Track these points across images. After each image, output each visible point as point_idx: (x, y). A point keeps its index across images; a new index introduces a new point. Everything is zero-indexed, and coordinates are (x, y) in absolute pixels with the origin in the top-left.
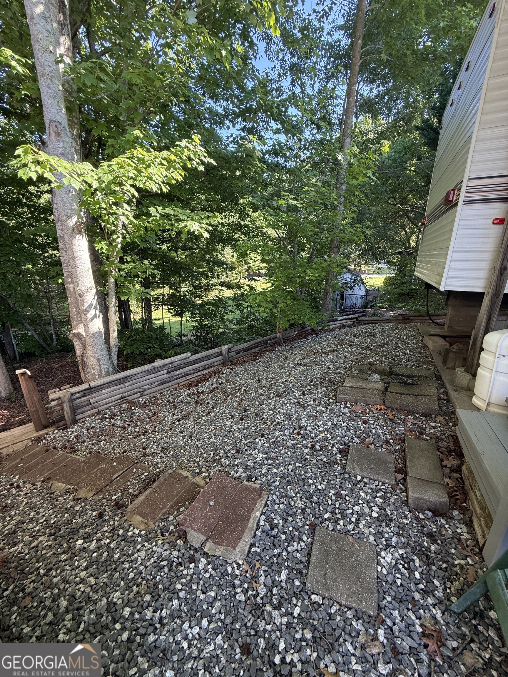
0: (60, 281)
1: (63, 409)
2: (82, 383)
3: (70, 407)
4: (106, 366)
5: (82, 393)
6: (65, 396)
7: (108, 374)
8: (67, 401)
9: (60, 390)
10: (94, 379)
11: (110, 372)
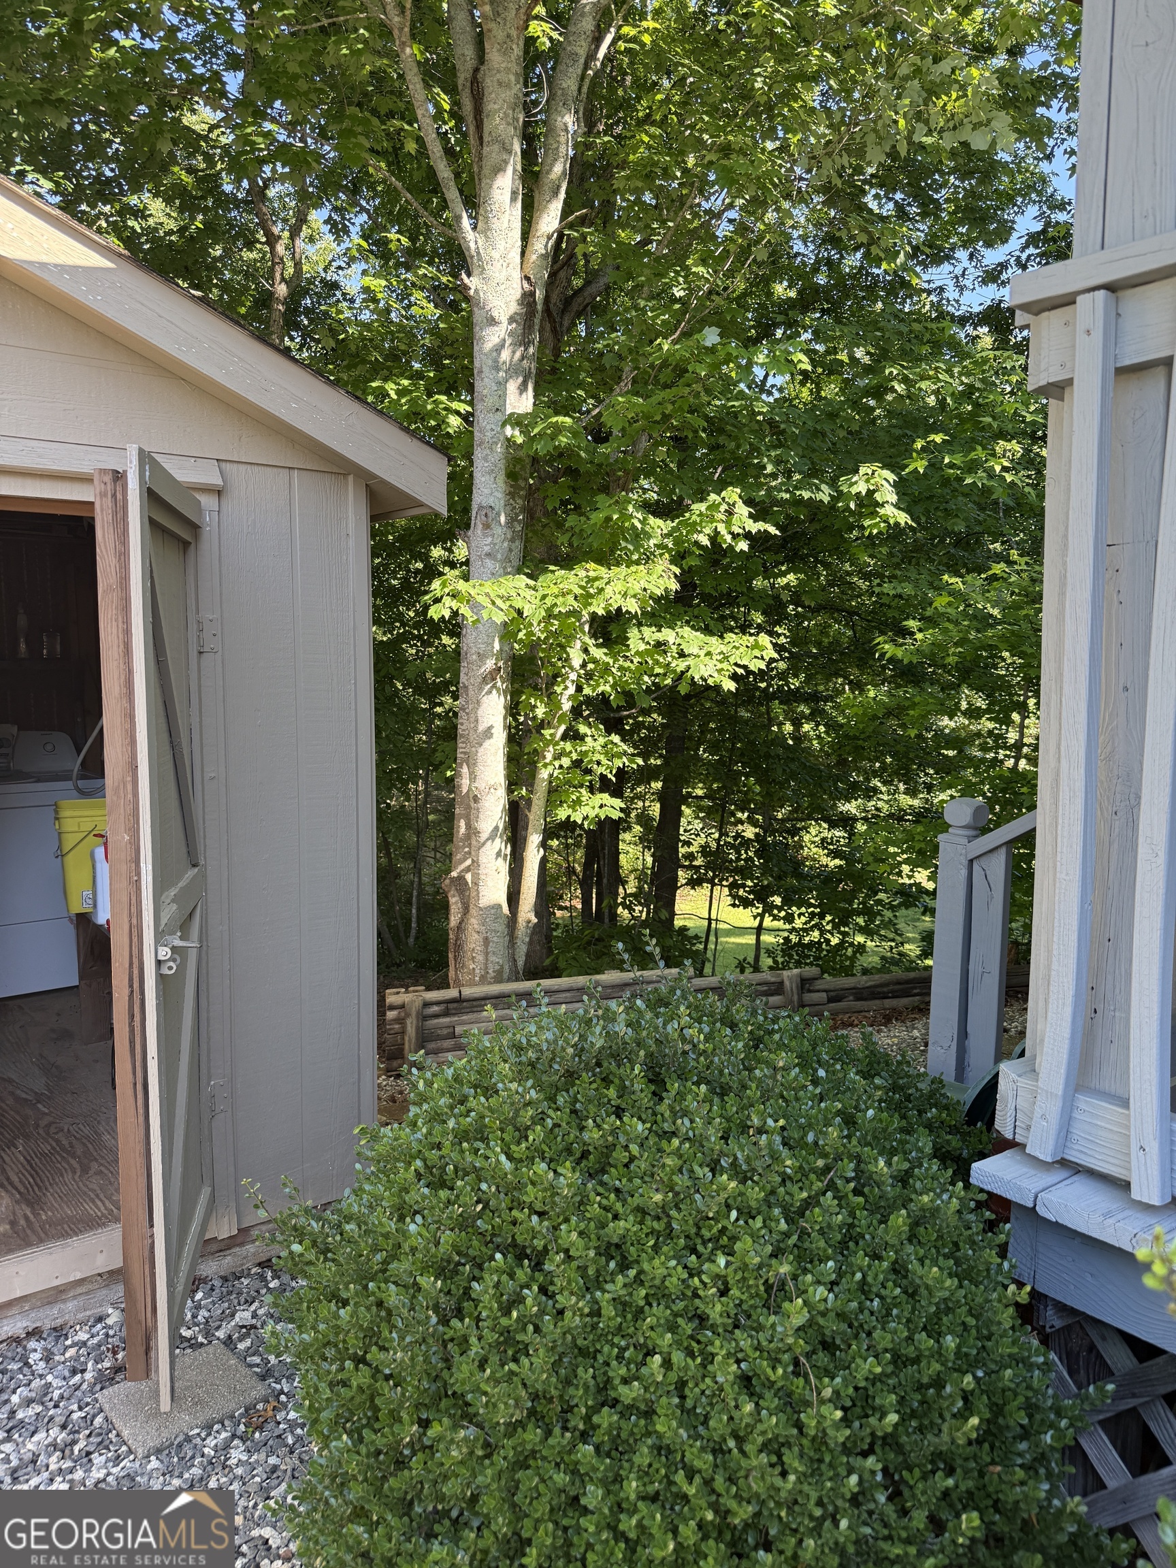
0: (449, 774)
1: (403, 1032)
2: (448, 987)
3: (417, 1028)
4: (498, 959)
5: (443, 1007)
6: (413, 1001)
7: (499, 979)
8: (414, 1014)
9: (407, 992)
10: (472, 984)
11: (505, 976)
